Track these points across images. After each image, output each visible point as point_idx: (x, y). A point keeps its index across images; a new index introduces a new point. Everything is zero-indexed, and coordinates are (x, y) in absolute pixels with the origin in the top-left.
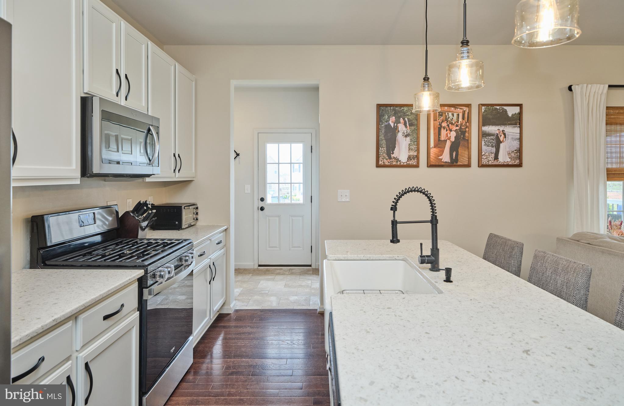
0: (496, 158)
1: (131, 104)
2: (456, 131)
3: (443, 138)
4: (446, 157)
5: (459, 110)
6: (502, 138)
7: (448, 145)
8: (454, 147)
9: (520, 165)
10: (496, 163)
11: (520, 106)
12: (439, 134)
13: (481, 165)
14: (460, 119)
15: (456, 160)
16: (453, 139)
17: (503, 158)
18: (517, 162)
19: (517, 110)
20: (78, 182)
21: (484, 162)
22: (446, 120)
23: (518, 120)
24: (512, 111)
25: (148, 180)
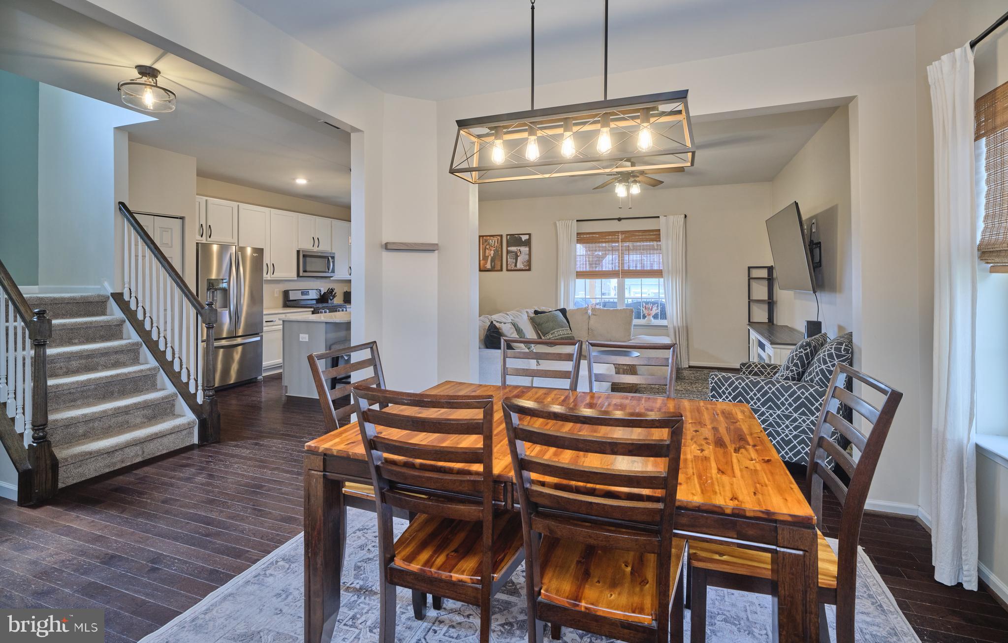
0: (516, 266)
1: (321, 248)
2: (494, 250)
3: (487, 255)
4: (488, 266)
5: (495, 239)
6: (519, 254)
7: (490, 258)
8: (493, 260)
9: (529, 270)
10: (515, 268)
11: (530, 235)
12: (485, 252)
13: (508, 270)
14: (496, 244)
15: (494, 267)
16: (492, 255)
17: (520, 265)
18: (527, 268)
19: (527, 237)
20: (296, 279)
21: (509, 268)
22: (489, 244)
23: (528, 243)
24: (524, 238)
25: (331, 279)
